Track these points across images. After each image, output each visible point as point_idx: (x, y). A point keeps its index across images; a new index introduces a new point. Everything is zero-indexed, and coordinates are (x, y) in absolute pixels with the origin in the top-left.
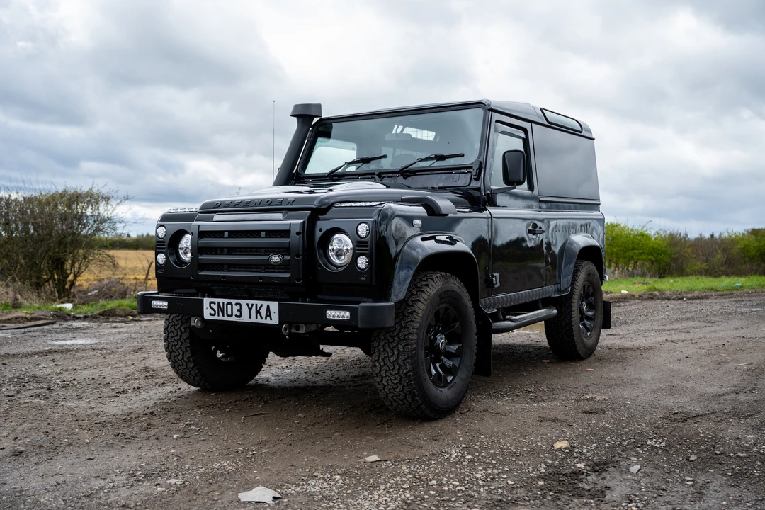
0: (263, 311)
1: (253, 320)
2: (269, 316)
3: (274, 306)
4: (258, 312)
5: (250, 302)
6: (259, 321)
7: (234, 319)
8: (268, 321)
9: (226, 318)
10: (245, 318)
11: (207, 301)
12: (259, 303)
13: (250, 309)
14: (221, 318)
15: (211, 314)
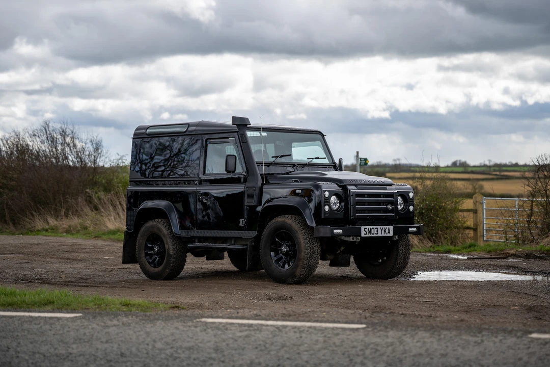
0: (387, 231)
1: (383, 235)
2: (389, 233)
3: (391, 228)
4: (385, 231)
5: (382, 227)
6: (385, 235)
7: (375, 235)
8: (389, 235)
9: (372, 235)
10: (380, 235)
11: (363, 228)
12: (385, 227)
13: (382, 230)
14: (369, 235)
15: (365, 234)
